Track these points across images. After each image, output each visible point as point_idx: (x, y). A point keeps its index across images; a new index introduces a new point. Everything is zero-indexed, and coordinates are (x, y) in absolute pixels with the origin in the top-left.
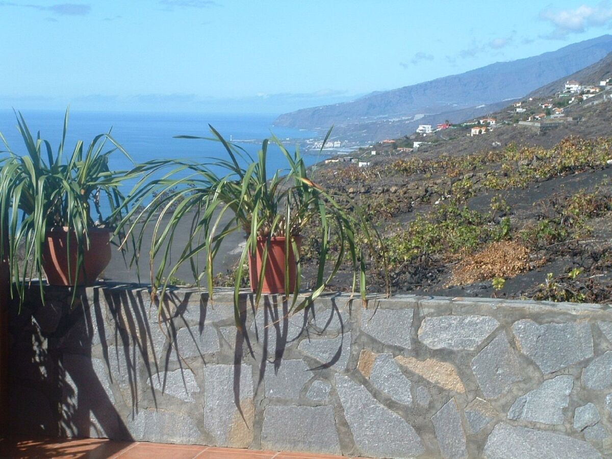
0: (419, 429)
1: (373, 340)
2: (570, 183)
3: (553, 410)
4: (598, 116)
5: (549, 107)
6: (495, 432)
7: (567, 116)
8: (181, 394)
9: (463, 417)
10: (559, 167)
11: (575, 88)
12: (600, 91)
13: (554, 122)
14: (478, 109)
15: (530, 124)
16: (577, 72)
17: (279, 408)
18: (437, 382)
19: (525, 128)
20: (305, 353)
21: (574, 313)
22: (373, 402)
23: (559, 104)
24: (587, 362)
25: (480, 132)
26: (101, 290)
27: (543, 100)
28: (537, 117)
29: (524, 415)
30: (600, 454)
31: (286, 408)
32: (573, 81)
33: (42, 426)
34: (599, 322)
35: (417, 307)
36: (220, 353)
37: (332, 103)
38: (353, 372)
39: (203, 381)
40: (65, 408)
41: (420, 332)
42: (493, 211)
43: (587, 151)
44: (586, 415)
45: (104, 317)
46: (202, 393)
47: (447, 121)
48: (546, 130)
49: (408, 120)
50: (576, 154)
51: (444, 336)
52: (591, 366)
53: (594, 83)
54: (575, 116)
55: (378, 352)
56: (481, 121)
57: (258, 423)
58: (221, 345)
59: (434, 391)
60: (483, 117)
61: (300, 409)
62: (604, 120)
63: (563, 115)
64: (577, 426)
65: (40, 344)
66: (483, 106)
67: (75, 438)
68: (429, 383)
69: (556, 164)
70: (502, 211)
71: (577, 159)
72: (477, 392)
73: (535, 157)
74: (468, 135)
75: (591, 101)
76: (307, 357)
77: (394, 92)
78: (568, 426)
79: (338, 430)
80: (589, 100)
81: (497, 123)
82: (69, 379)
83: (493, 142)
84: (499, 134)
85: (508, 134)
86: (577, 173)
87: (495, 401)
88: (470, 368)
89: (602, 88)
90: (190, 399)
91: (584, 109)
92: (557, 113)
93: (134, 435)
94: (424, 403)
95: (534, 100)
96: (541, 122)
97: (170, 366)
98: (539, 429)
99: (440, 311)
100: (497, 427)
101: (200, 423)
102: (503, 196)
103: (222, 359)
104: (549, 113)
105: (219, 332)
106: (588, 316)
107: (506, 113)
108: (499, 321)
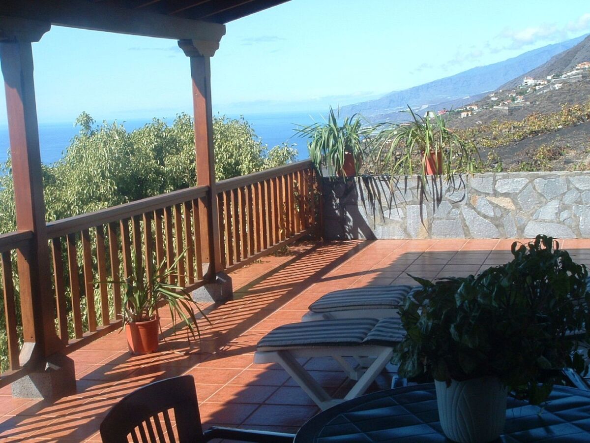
0: (497, 226)
1: (477, 191)
2: (536, 141)
3: (551, 214)
4: (547, 100)
5: (514, 96)
6: (528, 225)
7: (526, 101)
8: (397, 218)
9: (515, 219)
10: (528, 132)
11: (531, 82)
12: (547, 83)
13: (518, 105)
14: (465, 99)
15: (502, 108)
16: (531, 71)
17: (438, 221)
18: (504, 206)
19: (498, 110)
20: (449, 198)
21: (559, 174)
22: (478, 217)
23: (520, 94)
24: (564, 194)
25: (468, 115)
26: (361, 177)
27: (509, 91)
28: (506, 103)
29: (540, 217)
30: (571, 230)
31: (441, 221)
32: (529, 77)
33: (338, 236)
34: (569, 177)
35: (494, 177)
36: (412, 201)
37: (365, 100)
38: (469, 205)
39: (406, 213)
40: (347, 227)
41: (496, 186)
42: (490, 160)
43: (546, 121)
44: (565, 215)
45: (363, 189)
46: (405, 217)
47: (444, 109)
48: (512, 111)
49: (417, 109)
50: (539, 123)
51: (506, 187)
52: (566, 195)
53: (543, 78)
54: (532, 101)
55: (479, 195)
56: (468, 108)
57: (430, 228)
58: (413, 197)
59: (503, 210)
60: (469, 105)
61: (447, 221)
62: (552, 103)
63: (523, 101)
64: (561, 219)
65: (335, 201)
66: (469, 97)
67: (352, 239)
68: (501, 207)
69: (527, 130)
70: (495, 160)
71: (539, 126)
72: (521, 209)
73: (512, 127)
74: (460, 117)
75: (542, 90)
76: (449, 200)
77: (407, 91)
78: (558, 220)
79: (463, 229)
80: (540, 90)
81: (478, 108)
82: (348, 215)
83: (477, 121)
84: (480, 116)
85: (486, 116)
86: (540, 135)
87: (528, 212)
88: (517, 199)
89: (549, 81)
90: (400, 220)
91: (538, 96)
92: (519, 99)
93: (377, 237)
94: (499, 215)
95: (503, 91)
96: (508, 106)
97: (392, 207)
98: (546, 222)
99: (504, 177)
100: (529, 222)
101: (405, 230)
102: (495, 151)
103: (414, 203)
104: (513, 100)
105: (412, 191)
106: (564, 175)
107: (484, 102)
108: (528, 179)
